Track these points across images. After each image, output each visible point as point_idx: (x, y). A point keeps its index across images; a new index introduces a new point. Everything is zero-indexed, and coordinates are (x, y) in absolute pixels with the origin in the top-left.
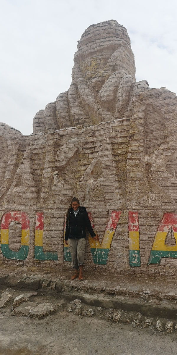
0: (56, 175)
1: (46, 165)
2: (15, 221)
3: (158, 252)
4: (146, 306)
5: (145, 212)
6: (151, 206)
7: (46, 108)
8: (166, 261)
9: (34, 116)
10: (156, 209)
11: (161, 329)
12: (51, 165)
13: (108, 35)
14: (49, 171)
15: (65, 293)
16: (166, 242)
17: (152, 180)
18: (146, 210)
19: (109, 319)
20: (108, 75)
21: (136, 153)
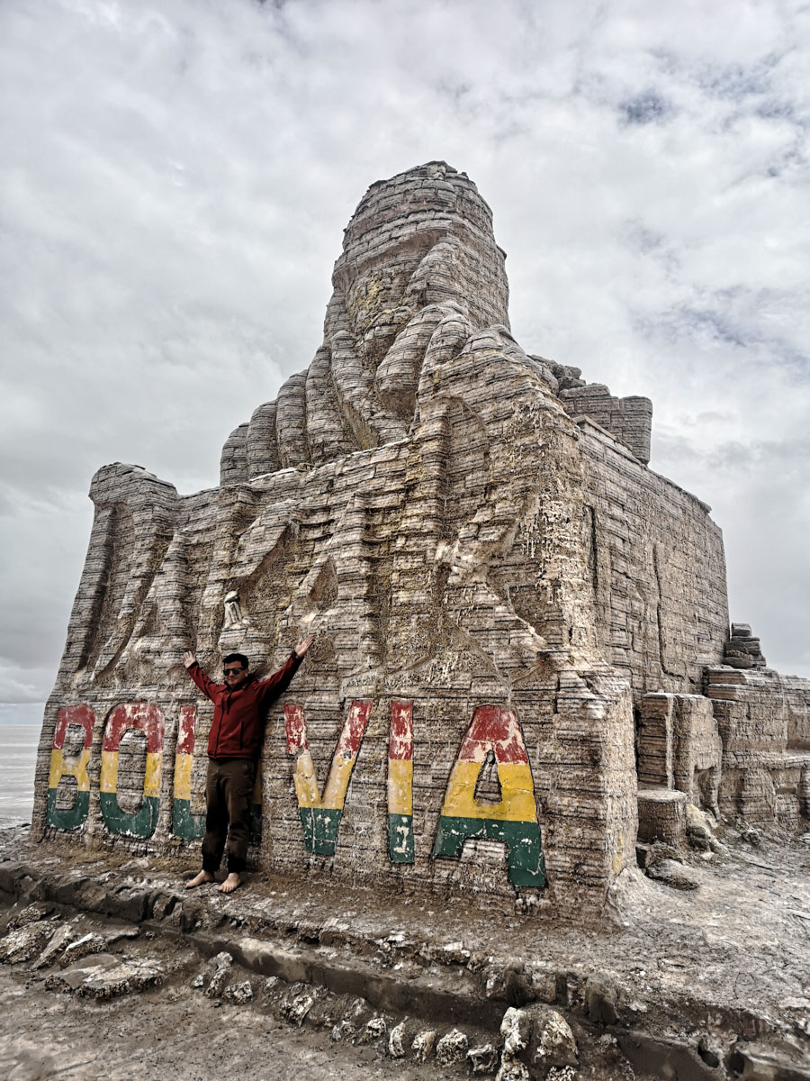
0: (229, 601)
1: (213, 577)
2: (134, 729)
3: (457, 822)
4: (379, 981)
5: (430, 704)
6: (445, 687)
7: (254, 419)
8: (475, 849)
9: (225, 440)
10: (455, 695)
11: (399, 1050)
12: (223, 574)
13: (414, 207)
14: (216, 592)
15: (201, 933)
16: (476, 791)
17: (450, 610)
18: (432, 700)
19: (281, 1014)
20: (406, 318)
21: (416, 535)
